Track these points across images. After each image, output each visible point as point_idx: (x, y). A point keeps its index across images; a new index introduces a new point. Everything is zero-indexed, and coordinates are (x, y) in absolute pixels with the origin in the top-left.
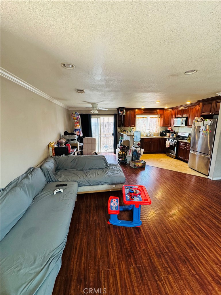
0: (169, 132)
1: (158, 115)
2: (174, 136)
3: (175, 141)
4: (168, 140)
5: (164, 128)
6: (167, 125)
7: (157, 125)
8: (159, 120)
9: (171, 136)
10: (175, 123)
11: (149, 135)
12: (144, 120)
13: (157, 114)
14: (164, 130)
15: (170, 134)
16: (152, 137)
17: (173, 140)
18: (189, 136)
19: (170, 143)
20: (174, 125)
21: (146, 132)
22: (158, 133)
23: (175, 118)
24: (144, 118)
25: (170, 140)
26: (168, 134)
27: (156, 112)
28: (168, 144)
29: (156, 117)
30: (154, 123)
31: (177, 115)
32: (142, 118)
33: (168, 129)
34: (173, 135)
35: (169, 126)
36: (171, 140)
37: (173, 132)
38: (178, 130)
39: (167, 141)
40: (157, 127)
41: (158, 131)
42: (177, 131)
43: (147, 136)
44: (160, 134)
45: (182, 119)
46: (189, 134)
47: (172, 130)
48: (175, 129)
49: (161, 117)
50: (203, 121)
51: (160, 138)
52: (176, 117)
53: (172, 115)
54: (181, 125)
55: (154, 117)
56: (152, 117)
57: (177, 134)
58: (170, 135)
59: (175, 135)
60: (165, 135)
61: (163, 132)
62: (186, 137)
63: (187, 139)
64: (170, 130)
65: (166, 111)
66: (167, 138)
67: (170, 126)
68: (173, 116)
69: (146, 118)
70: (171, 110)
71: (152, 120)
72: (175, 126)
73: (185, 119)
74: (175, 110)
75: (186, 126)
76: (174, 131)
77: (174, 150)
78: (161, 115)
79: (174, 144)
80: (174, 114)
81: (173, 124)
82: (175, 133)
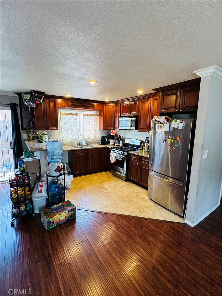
0: (112, 137)
1: (95, 112)
2: (121, 145)
3: (123, 153)
4: (113, 150)
5: (106, 131)
6: (109, 127)
7: (96, 127)
8: (97, 119)
9: (117, 145)
10: (120, 125)
11: (83, 144)
12: (75, 119)
13: (95, 109)
14: (106, 135)
15: (115, 141)
16: (89, 147)
17: (120, 152)
18: (141, 145)
19: (116, 157)
20: (120, 128)
21: (79, 139)
22: (97, 139)
23: (121, 117)
24: (73, 115)
25: (116, 151)
26: (111, 141)
27: (93, 106)
28: (113, 157)
29: (93, 115)
30: (91, 124)
31: (123, 113)
32: (70, 114)
33: (111, 134)
34: (119, 143)
35: (112, 130)
36: (118, 152)
37: (118, 138)
38: (125, 134)
39: (112, 153)
40: (95, 131)
41: (97, 137)
42: (123, 137)
43: (80, 145)
44: (100, 142)
45: (130, 119)
46: (141, 142)
47: (116, 135)
48: (121, 134)
49: (100, 115)
50: (169, 123)
51: (100, 148)
52: (122, 115)
53: (116, 112)
54: (129, 128)
55: (90, 115)
56: (88, 115)
57: (124, 140)
58: (114, 143)
59: (121, 142)
60: (108, 143)
61: (104, 137)
62: (138, 146)
63: (138, 150)
64: (114, 135)
65: (106, 106)
66: (112, 148)
67: (114, 129)
68: (117, 115)
69: (77, 114)
70: (113, 104)
71: (87, 119)
72: (120, 130)
73: (135, 119)
74: (120, 105)
75: (137, 130)
76: (120, 137)
77: (123, 167)
78: (101, 111)
79: (123, 158)
80: (119, 111)
81: (117, 126)
82: (121, 140)
